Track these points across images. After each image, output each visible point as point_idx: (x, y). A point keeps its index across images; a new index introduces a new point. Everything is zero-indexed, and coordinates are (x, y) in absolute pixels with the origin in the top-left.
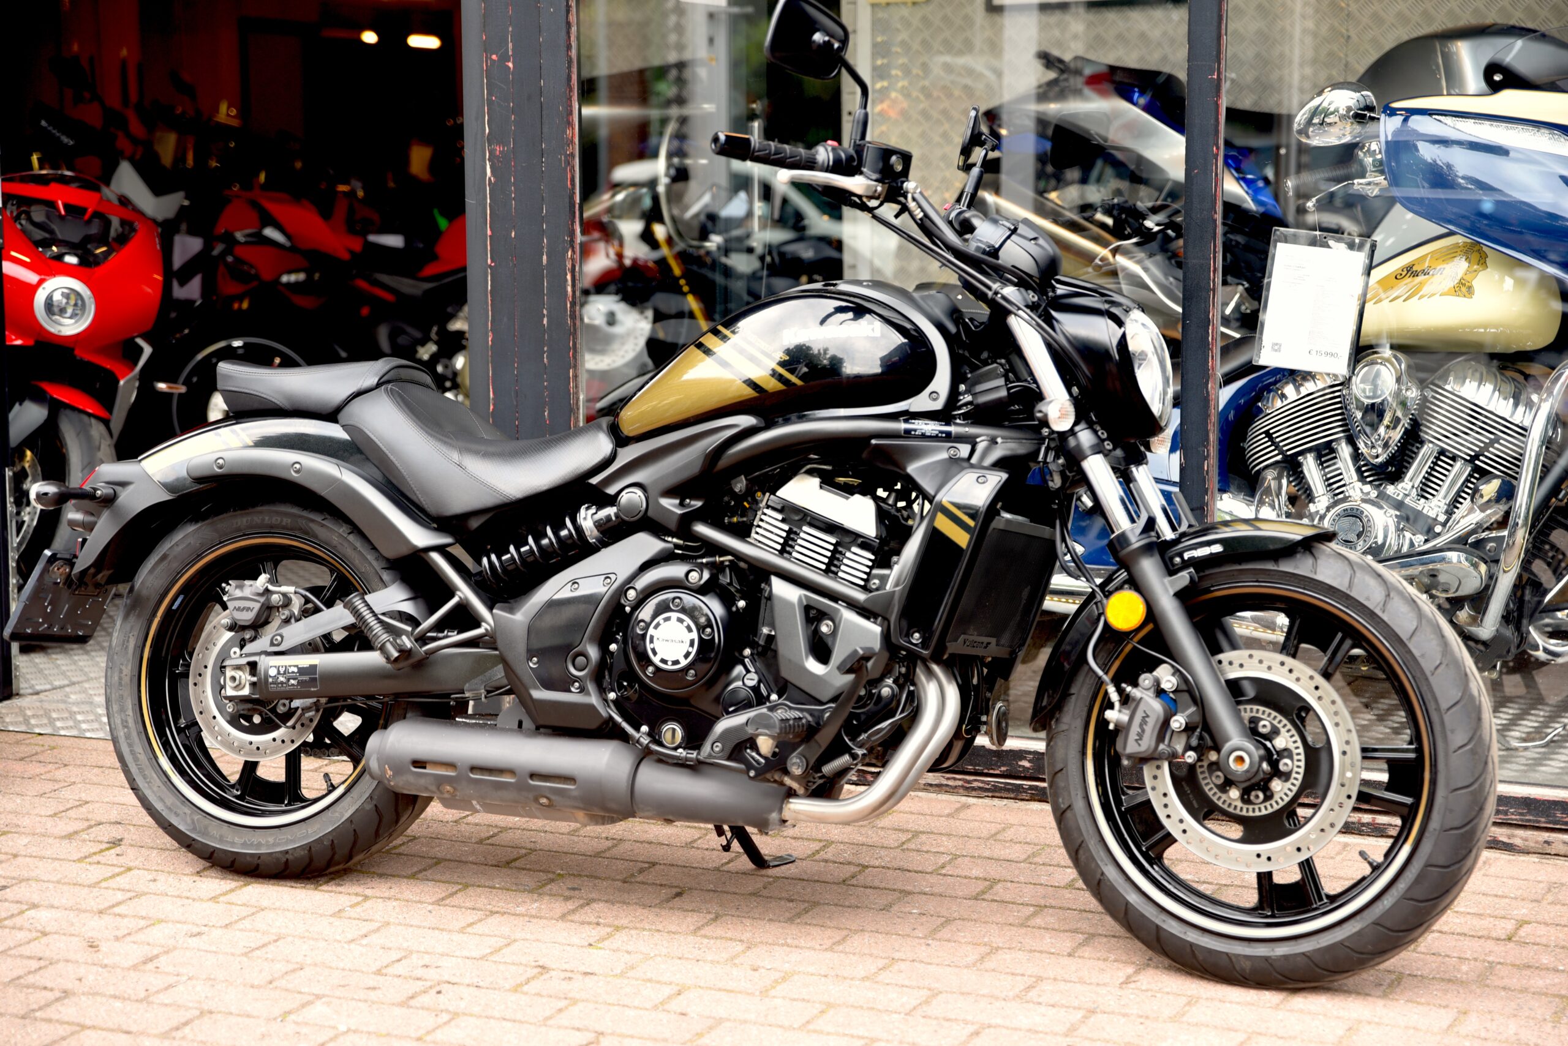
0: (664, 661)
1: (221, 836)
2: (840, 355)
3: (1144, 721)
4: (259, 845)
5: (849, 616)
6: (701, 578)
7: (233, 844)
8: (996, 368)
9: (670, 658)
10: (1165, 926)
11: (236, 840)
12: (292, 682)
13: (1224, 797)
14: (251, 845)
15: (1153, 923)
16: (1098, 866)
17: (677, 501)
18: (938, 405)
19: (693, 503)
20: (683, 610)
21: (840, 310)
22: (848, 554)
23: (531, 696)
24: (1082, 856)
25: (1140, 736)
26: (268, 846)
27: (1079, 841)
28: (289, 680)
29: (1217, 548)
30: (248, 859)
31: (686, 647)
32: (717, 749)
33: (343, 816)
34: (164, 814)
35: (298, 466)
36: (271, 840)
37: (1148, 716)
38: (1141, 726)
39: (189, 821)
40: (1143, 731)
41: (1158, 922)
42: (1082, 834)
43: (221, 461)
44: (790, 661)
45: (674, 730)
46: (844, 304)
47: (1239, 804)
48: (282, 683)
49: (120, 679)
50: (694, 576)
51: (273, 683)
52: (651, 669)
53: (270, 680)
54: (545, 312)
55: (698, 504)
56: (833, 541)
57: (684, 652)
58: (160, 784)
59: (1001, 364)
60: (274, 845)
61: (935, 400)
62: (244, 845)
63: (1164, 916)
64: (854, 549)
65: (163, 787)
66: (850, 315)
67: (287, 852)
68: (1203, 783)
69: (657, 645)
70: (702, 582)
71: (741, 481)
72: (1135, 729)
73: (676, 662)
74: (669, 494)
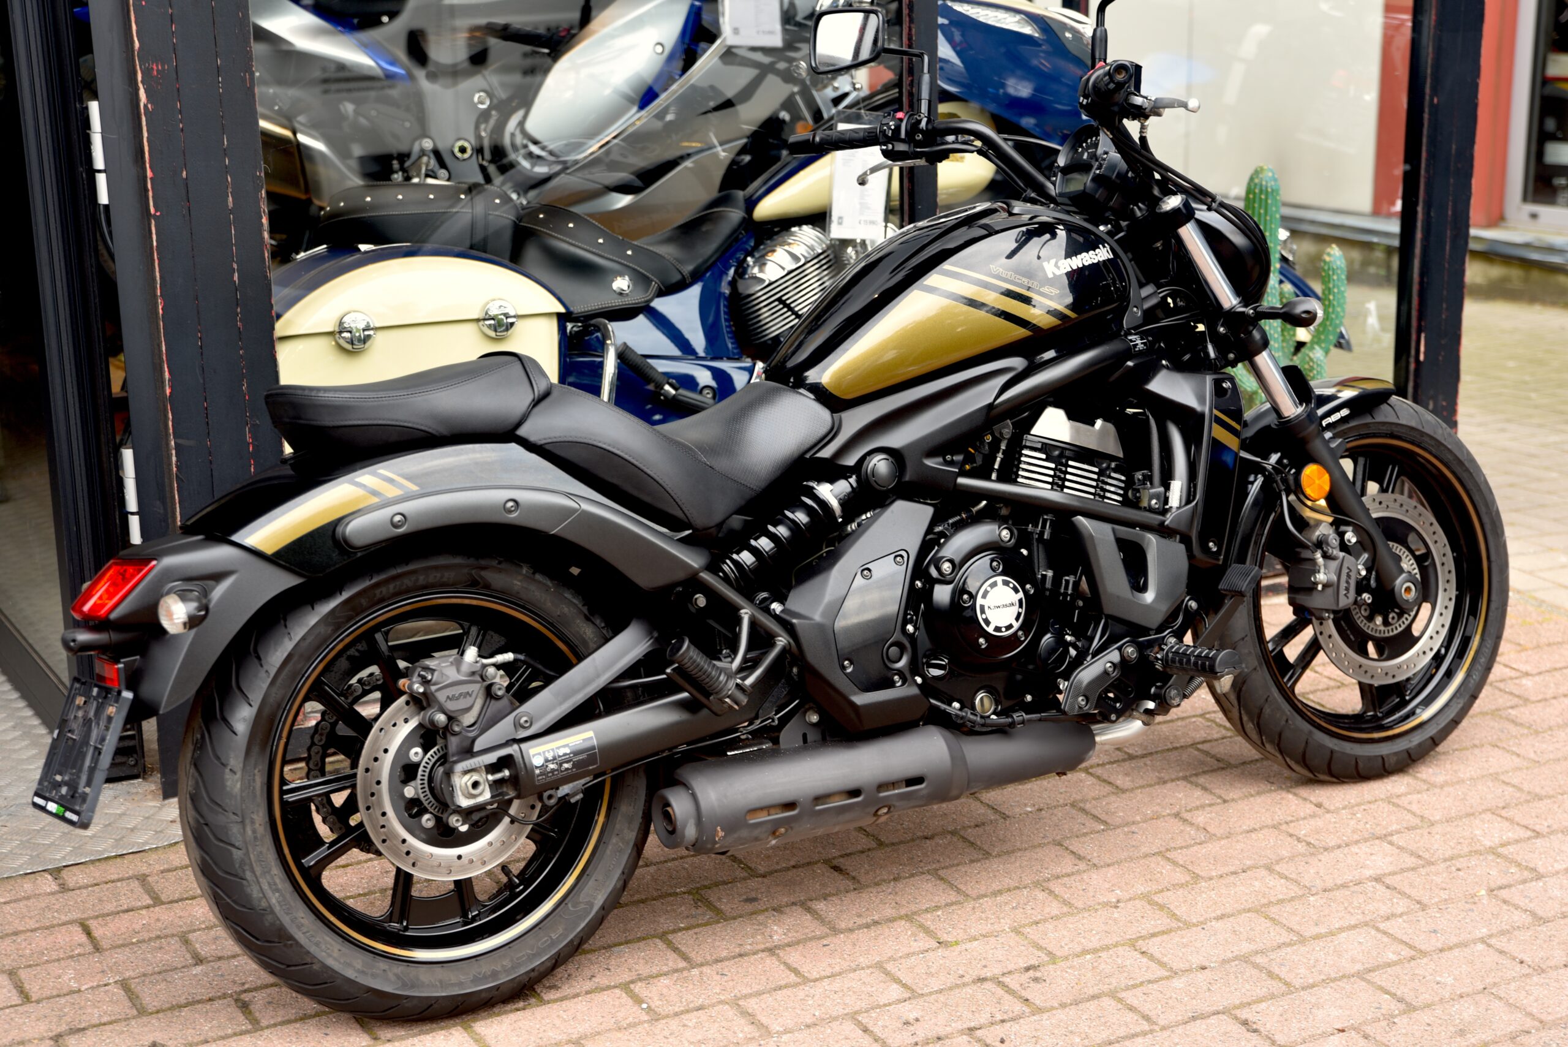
0: (998, 629)
1: (441, 982)
4: (495, 975)
5: (1157, 539)
6: (1011, 534)
7: (461, 984)
11: (462, 978)
12: (566, 766)
13: (1372, 625)
14: (485, 978)
17: (940, 460)
18: (1140, 319)
19: (955, 458)
22: (1108, 481)
26: (507, 971)
28: (561, 765)
29: (1345, 412)
30: (483, 995)
31: (1015, 609)
32: (1083, 703)
33: (592, 905)
34: (358, 980)
35: (510, 504)
36: (507, 963)
39: (390, 975)
43: (398, 518)
45: (986, 698)
47: (1382, 628)
48: (553, 771)
50: (1005, 534)
51: (541, 774)
52: (983, 640)
53: (537, 772)
55: (960, 458)
57: (1015, 615)
58: (339, 947)
60: (513, 968)
61: (1136, 313)
62: (476, 980)
64: (1110, 474)
65: (343, 949)
67: (533, 970)
68: (1356, 617)
69: (989, 614)
70: (1014, 538)
72: (1343, 585)
73: (1010, 627)
74: (931, 453)
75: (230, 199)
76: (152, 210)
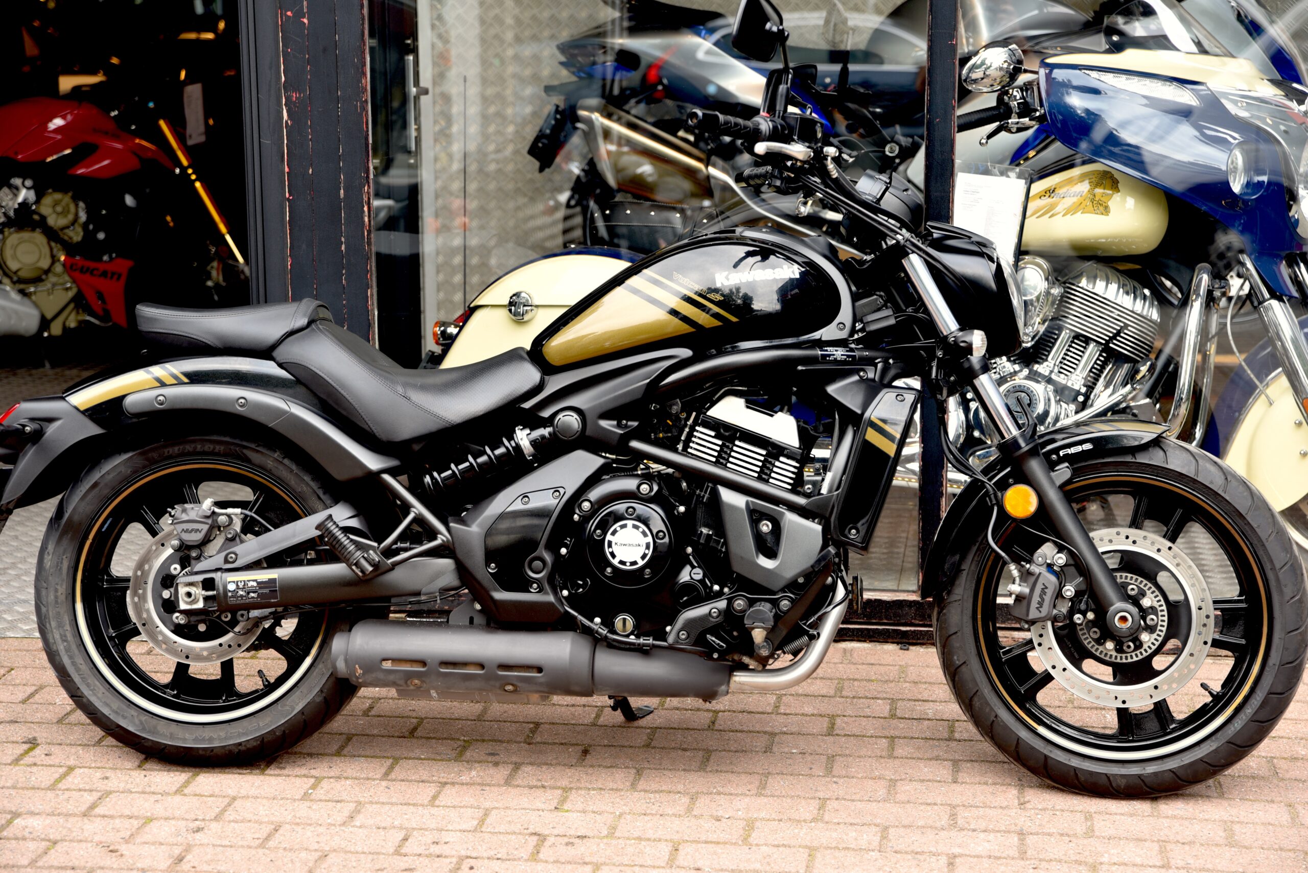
0: (622, 562)
1: (171, 734)
2: (750, 294)
3: (1043, 591)
4: (211, 740)
5: (791, 518)
6: (651, 489)
7: (185, 740)
8: (876, 300)
9: (628, 559)
10: (1052, 756)
11: (187, 736)
12: (252, 595)
13: (1101, 648)
14: (203, 740)
15: (1042, 753)
16: (992, 709)
17: (615, 423)
18: (843, 334)
19: (630, 423)
20: (639, 519)
21: (749, 254)
22: (777, 464)
23: (492, 598)
24: (977, 703)
25: (1041, 604)
26: (221, 740)
27: (975, 690)
28: (248, 593)
29: (1088, 446)
30: (201, 752)
31: (642, 550)
32: (683, 637)
33: (293, 709)
34: (111, 717)
35: (243, 401)
36: (223, 734)
37: (1046, 588)
38: (1041, 596)
39: (137, 722)
40: (1043, 600)
41: (1046, 752)
42: (977, 685)
43: (161, 398)
44: (742, 557)
45: (624, 620)
46: (751, 249)
47: (1114, 654)
48: (242, 596)
49: (56, 597)
50: (645, 488)
51: (232, 597)
52: (609, 570)
53: (230, 594)
54: (343, 239)
55: (635, 424)
56: (764, 452)
57: (641, 554)
58: (104, 691)
59: (881, 296)
60: (226, 739)
61: (841, 330)
62: (196, 740)
63: (1050, 748)
64: (782, 459)
65: (107, 693)
66: (759, 258)
67: (240, 744)
68: (1083, 638)
69: (615, 549)
70: (653, 493)
71: (676, 404)
72: (1036, 598)
73: (634, 563)
74: (605, 416)
75: (342, 191)
76: (287, 195)
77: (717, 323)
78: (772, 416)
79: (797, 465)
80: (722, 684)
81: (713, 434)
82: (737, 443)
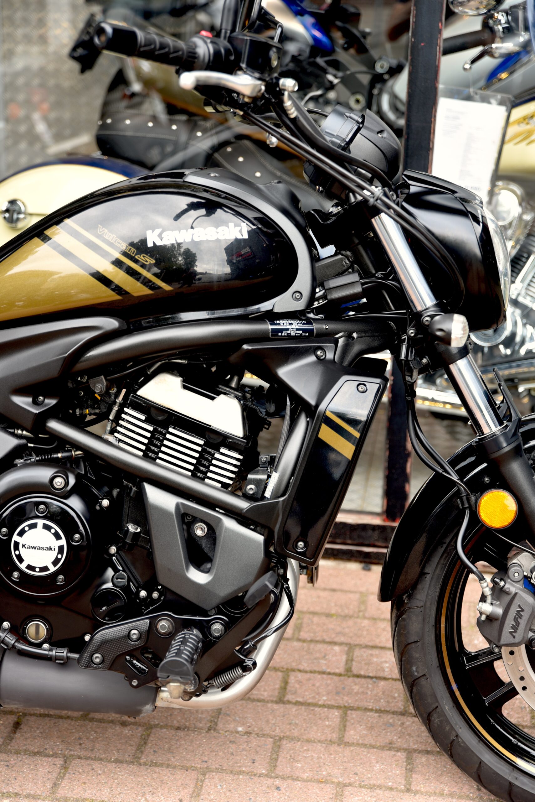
0: (31, 567)
2: (193, 250)
3: (519, 615)
5: (230, 524)
6: (67, 483)
8: (341, 260)
9: (38, 564)
10: (517, 783)
15: (507, 780)
16: (452, 728)
17: (30, 400)
18: (300, 305)
19: (47, 401)
20: (50, 516)
21: (193, 206)
22: (217, 455)
24: (436, 719)
25: (515, 628)
27: (434, 706)
31: (53, 555)
32: (97, 660)
37: (523, 610)
38: (515, 620)
40: (518, 624)
41: (510, 779)
42: (437, 701)
44: (169, 570)
45: (38, 626)
46: (195, 200)
50: (59, 482)
52: (16, 574)
55: (53, 402)
56: (201, 442)
57: (53, 558)
59: (347, 257)
61: (297, 300)
63: (516, 774)
64: (223, 450)
66: (203, 211)
69: (23, 552)
70: (69, 488)
71: (101, 382)
72: (510, 621)
73: (45, 569)
74: (21, 391)
77: (146, 291)
78: (212, 398)
79: (240, 457)
80: (146, 704)
81: (143, 417)
82: (171, 430)
